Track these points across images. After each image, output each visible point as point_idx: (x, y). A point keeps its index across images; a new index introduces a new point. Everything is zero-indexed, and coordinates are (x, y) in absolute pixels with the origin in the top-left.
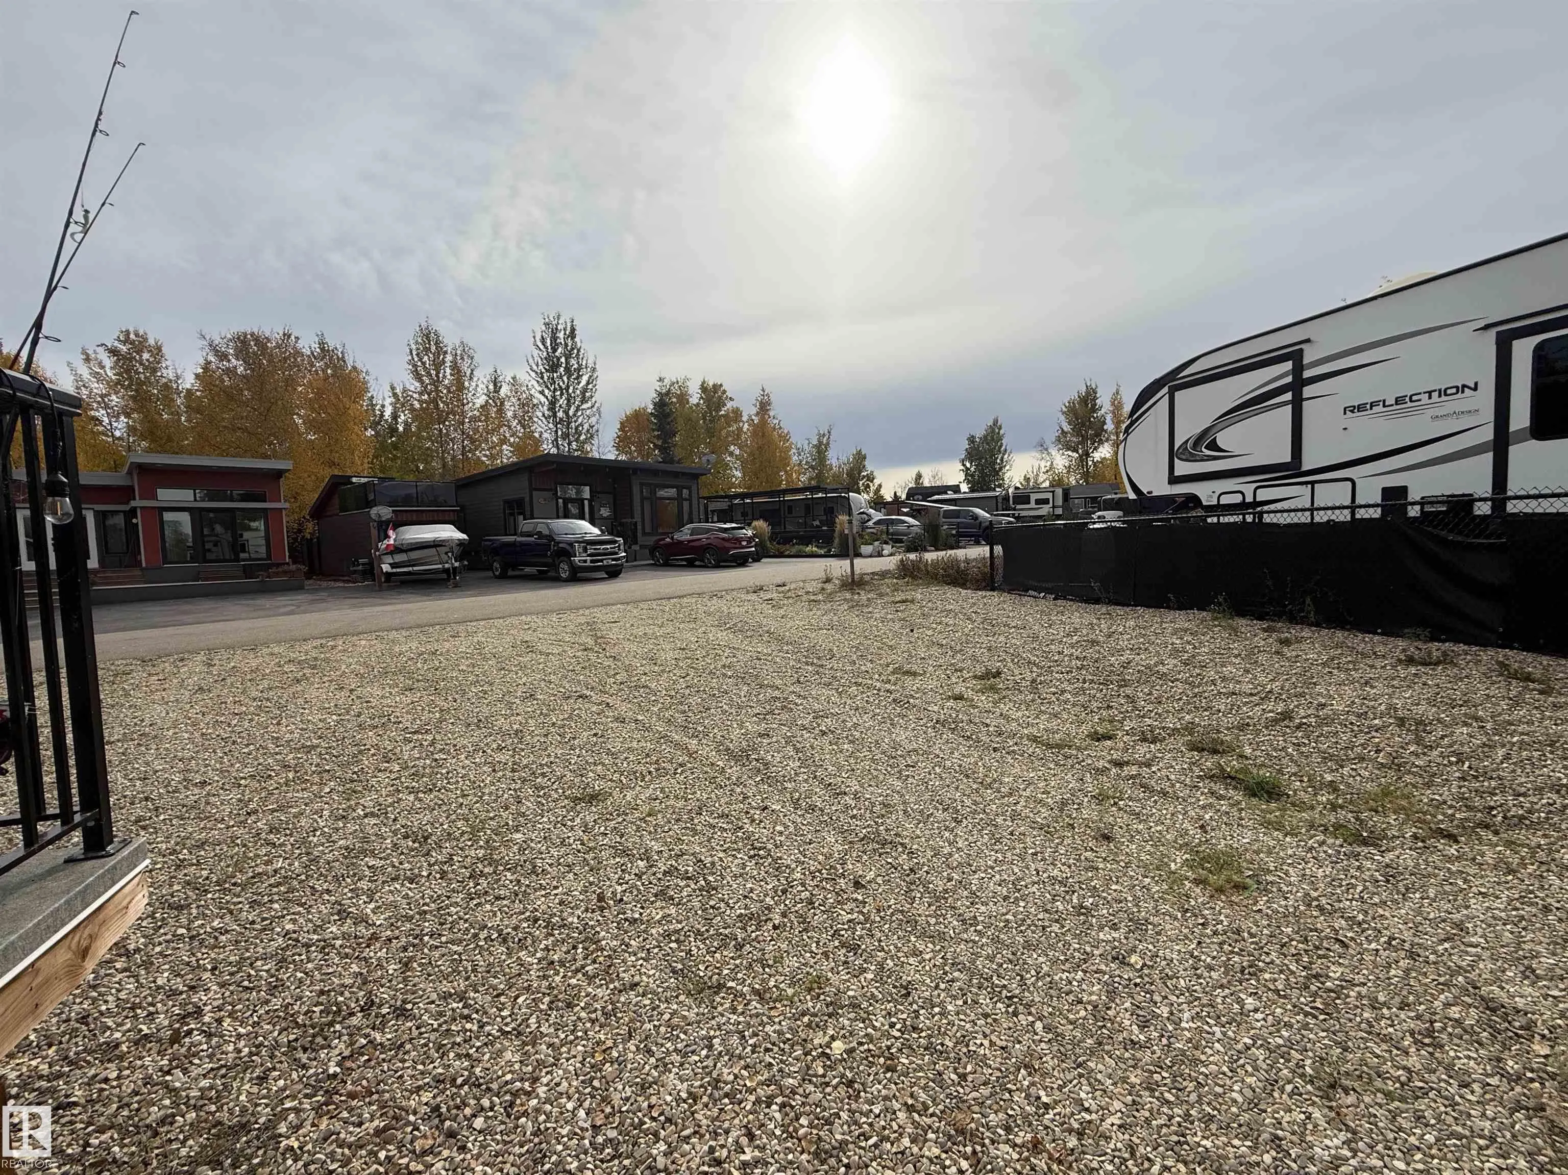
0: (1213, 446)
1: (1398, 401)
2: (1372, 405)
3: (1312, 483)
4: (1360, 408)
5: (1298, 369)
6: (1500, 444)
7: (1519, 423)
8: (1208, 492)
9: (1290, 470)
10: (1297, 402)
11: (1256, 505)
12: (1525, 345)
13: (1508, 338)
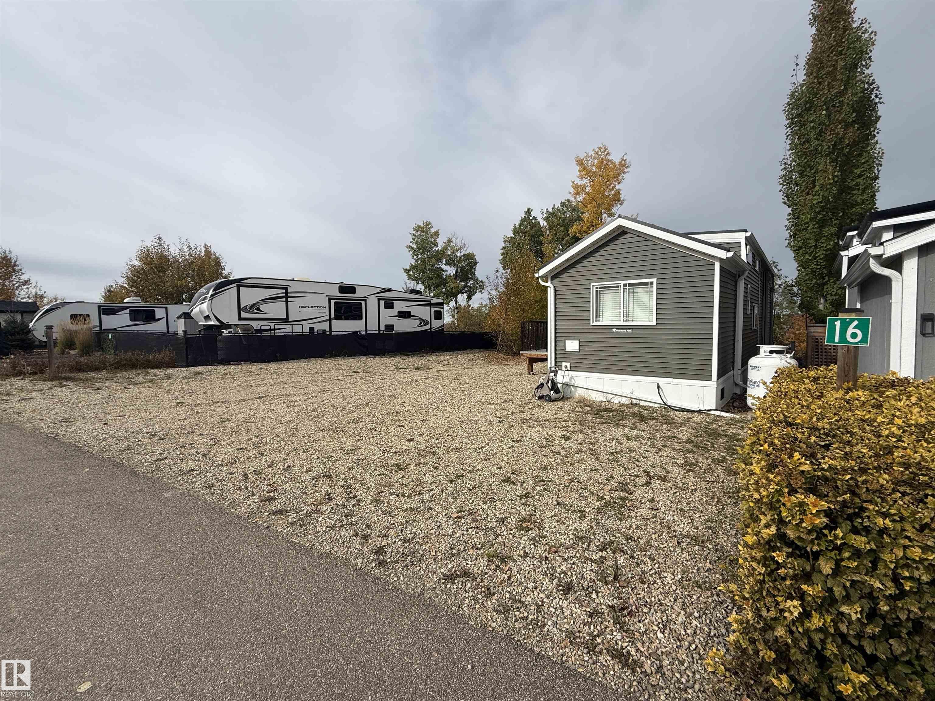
0: (258, 309)
1: (312, 307)
2: (306, 307)
3: (292, 324)
4: (303, 307)
5: (287, 292)
6: (330, 320)
7: (333, 316)
8: (256, 325)
9: (286, 320)
10: (287, 302)
11: (274, 329)
12: (333, 302)
13: (330, 300)
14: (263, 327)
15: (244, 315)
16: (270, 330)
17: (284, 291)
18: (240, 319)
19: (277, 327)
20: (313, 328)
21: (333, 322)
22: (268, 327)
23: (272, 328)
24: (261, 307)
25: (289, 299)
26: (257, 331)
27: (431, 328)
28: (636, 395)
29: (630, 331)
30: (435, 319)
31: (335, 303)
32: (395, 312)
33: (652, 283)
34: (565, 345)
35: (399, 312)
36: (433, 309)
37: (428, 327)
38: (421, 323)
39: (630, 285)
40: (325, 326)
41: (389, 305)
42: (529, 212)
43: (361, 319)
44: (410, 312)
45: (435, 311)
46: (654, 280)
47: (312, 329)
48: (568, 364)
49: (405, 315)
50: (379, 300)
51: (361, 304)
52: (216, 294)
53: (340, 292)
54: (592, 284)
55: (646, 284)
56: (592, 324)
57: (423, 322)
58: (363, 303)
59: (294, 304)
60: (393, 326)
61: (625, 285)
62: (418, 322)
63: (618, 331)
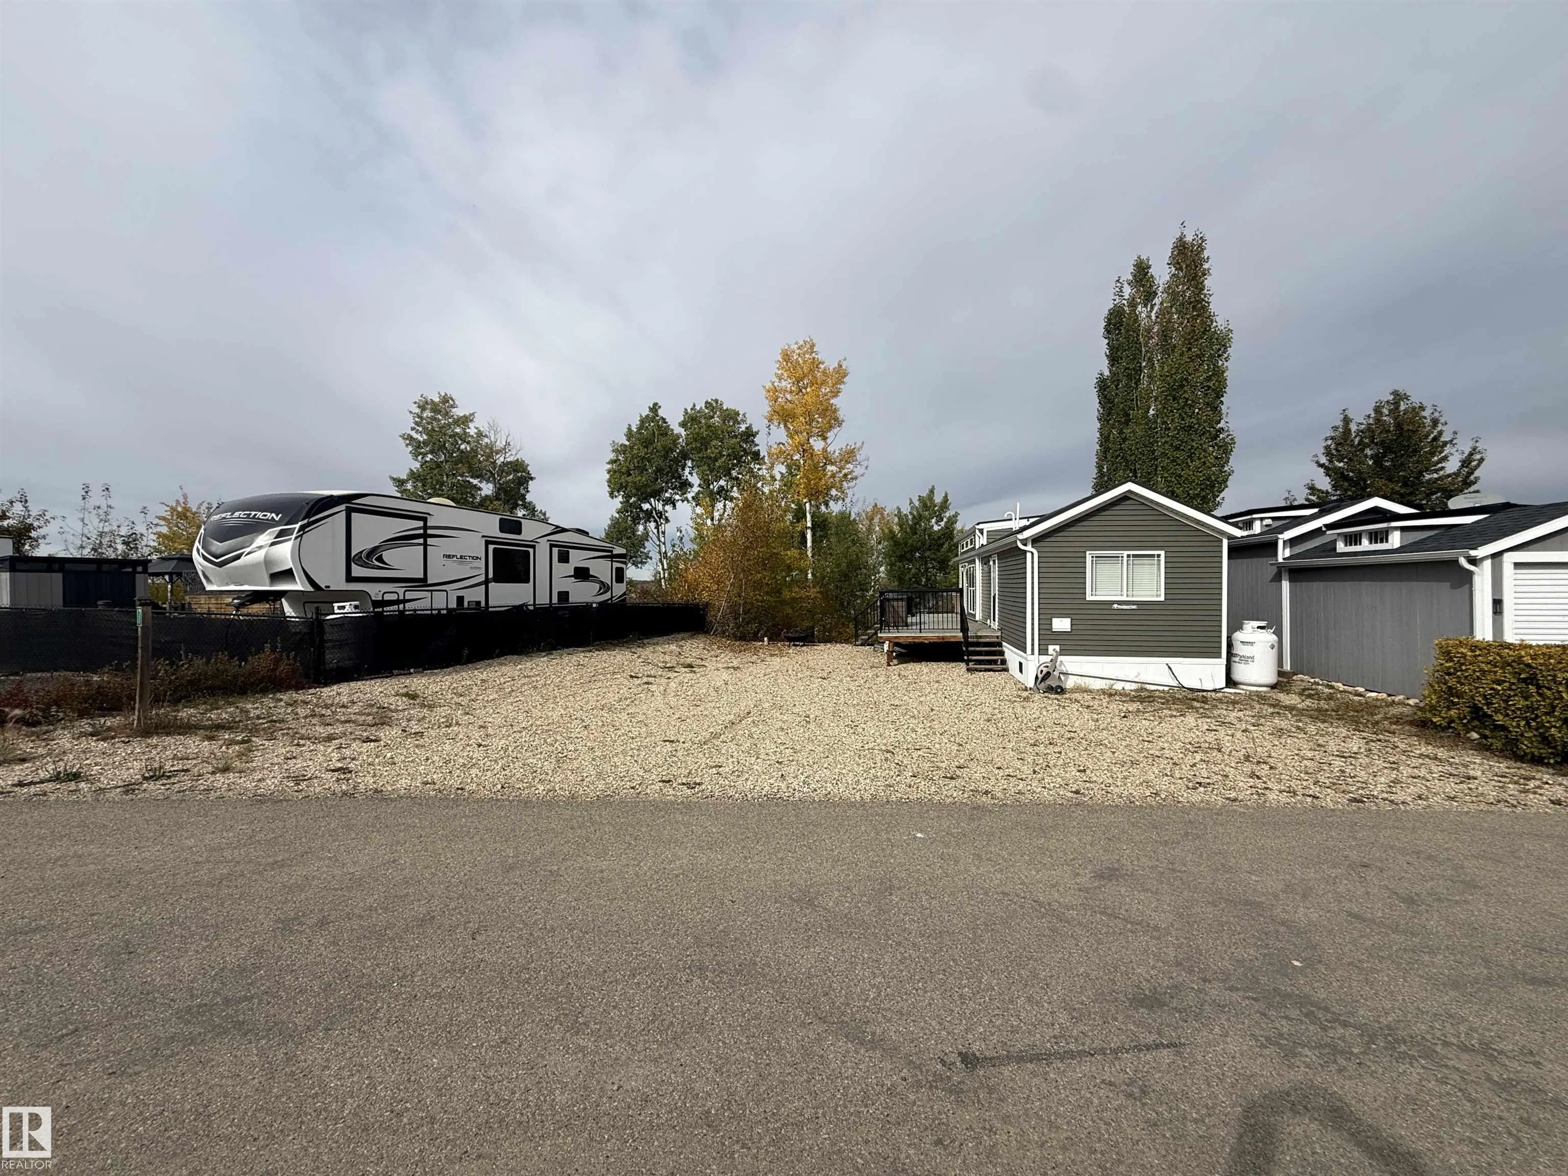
0: (380, 559)
1: (461, 557)
2: (453, 556)
3: (432, 591)
4: (449, 556)
5: (425, 527)
6: (486, 582)
7: (491, 575)
8: (375, 591)
9: (422, 582)
10: (425, 545)
11: (405, 601)
12: (491, 547)
13: (487, 543)
14: (387, 597)
15: (357, 571)
16: (397, 602)
17: (421, 524)
18: (350, 579)
19: (409, 596)
20: (463, 597)
21: (492, 585)
22: (394, 597)
23: (401, 598)
24: (387, 556)
25: (430, 541)
26: (376, 604)
27: (612, 597)
28: (1143, 679)
29: (1134, 607)
30: (617, 582)
31: (495, 549)
32: (569, 569)
33: (1159, 556)
34: (1051, 624)
35: (576, 569)
36: (616, 565)
37: (607, 596)
38: (600, 589)
39: (1134, 556)
40: (477, 595)
41: (564, 558)
42: (655, 408)
43: (527, 581)
44: (587, 569)
45: (617, 568)
46: (1162, 553)
47: (460, 600)
48: (1057, 648)
49: (582, 574)
50: (552, 546)
51: (528, 552)
52: (309, 524)
53: (502, 530)
54: (1088, 553)
55: (1153, 556)
56: (1088, 599)
57: (605, 587)
58: (531, 550)
59: (438, 548)
60: (568, 593)
61: (1128, 556)
62: (598, 586)
63: (1120, 607)
